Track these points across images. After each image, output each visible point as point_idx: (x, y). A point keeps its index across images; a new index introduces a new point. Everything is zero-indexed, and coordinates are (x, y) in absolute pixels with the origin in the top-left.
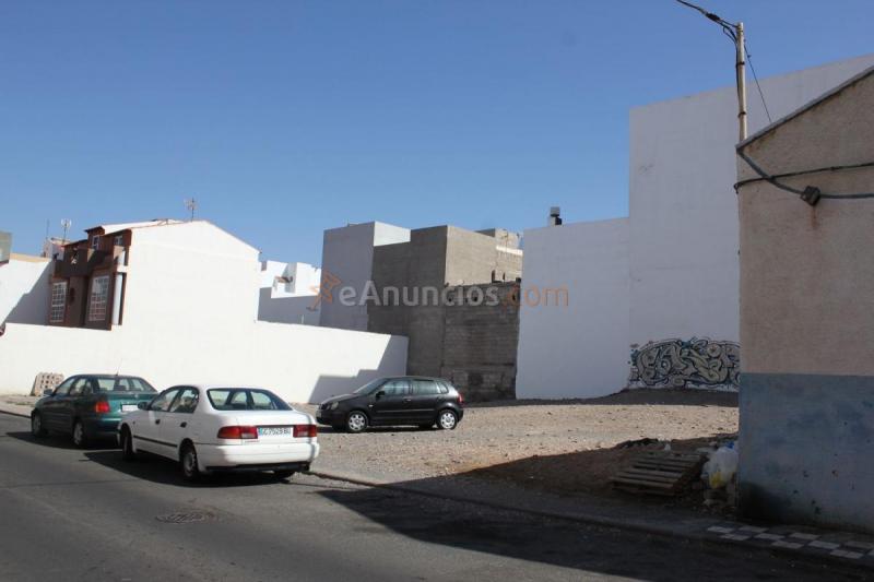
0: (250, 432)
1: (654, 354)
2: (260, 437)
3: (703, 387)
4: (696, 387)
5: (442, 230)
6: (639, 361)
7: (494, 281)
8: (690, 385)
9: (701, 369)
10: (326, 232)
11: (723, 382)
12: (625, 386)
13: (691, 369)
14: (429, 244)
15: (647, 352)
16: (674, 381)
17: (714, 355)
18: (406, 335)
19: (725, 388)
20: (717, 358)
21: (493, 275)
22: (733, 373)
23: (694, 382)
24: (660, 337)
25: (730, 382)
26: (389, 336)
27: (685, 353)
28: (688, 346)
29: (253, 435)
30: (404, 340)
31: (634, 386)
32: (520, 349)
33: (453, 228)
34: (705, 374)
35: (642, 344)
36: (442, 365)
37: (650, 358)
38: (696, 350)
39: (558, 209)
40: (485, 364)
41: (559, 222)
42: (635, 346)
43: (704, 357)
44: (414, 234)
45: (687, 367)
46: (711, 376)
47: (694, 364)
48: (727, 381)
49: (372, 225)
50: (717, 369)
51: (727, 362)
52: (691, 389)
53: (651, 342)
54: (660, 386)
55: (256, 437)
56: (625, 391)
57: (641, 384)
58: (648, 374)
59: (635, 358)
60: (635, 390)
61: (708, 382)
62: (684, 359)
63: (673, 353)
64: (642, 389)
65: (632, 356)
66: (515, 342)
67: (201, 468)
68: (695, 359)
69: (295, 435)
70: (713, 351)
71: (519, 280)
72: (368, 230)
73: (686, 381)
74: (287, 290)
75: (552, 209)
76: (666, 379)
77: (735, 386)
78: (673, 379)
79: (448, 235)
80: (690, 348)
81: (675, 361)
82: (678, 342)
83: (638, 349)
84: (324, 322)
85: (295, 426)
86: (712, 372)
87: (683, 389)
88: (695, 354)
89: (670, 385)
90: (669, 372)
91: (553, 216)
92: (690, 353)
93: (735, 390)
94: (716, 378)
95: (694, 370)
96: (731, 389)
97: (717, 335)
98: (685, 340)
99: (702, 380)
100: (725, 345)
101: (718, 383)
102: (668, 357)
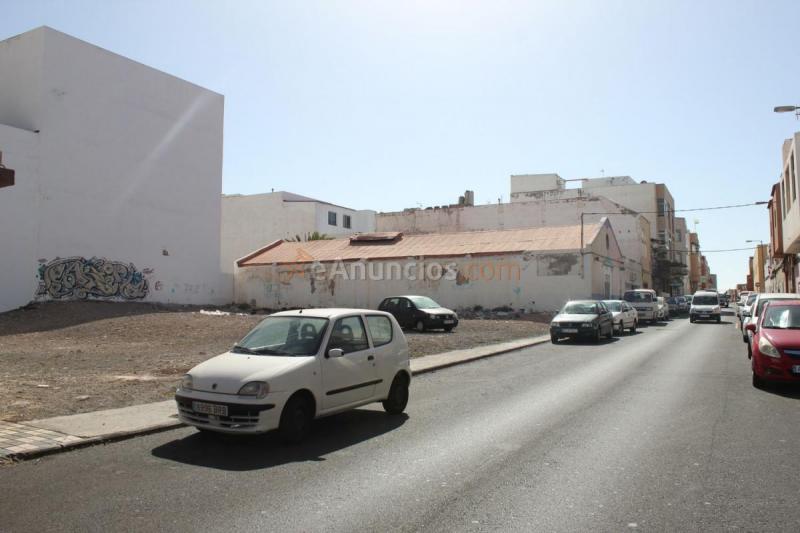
1: (61, 269)
3: (100, 298)
4: (95, 298)
6: (46, 273)
8: (91, 297)
9: (99, 284)
11: (115, 294)
12: (33, 300)
13: (92, 284)
15: (54, 267)
16: (78, 294)
17: (108, 273)
19: (116, 299)
20: (111, 275)
22: (121, 287)
23: (93, 294)
24: (67, 254)
25: (119, 294)
27: (87, 271)
31: (42, 299)
34: (102, 287)
35: (50, 259)
37: (57, 273)
38: (96, 268)
42: (44, 260)
43: (101, 274)
45: (88, 282)
46: (107, 289)
47: (94, 279)
48: (117, 294)
50: (110, 283)
51: (118, 279)
52: (92, 301)
53: (58, 258)
54: (65, 298)
57: (48, 297)
58: (55, 287)
59: (43, 273)
60: (42, 302)
61: (104, 295)
62: (87, 275)
63: (78, 269)
64: (49, 301)
65: (40, 270)
68: (95, 276)
70: (108, 268)
73: (87, 293)
76: (71, 292)
77: (123, 297)
78: (77, 292)
80: (91, 265)
81: (79, 276)
82: (82, 260)
83: (46, 264)
86: (107, 286)
87: (85, 300)
88: (95, 271)
89: (74, 298)
90: (74, 286)
92: (91, 270)
93: (123, 301)
94: (110, 291)
95: (94, 285)
96: (120, 299)
97: (111, 257)
98: (88, 258)
99: (100, 293)
100: (116, 265)
101: (112, 295)
102: (73, 272)
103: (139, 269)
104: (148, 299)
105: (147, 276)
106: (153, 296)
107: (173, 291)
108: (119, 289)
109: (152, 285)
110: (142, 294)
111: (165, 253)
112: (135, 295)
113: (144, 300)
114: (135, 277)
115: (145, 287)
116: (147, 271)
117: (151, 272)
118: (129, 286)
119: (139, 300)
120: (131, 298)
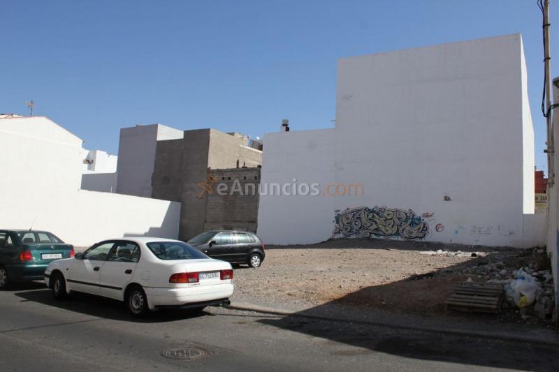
0: (193, 277)
1: (350, 216)
2: (200, 281)
3: (382, 237)
4: (377, 237)
5: (207, 132)
6: (340, 219)
7: (238, 167)
8: (373, 236)
9: (381, 226)
10: (122, 130)
11: (395, 234)
12: (331, 237)
13: (374, 226)
14: (197, 140)
15: (345, 215)
16: (363, 234)
17: (389, 218)
18: (179, 201)
19: (395, 238)
20: (391, 219)
21: (238, 162)
22: (401, 229)
23: (375, 234)
24: (354, 205)
25: (399, 234)
26: (170, 202)
27: (370, 216)
28: (373, 211)
29: (196, 280)
30: (178, 205)
31: (337, 236)
32: (260, 211)
33: (214, 130)
34: (383, 230)
35: (342, 210)
36: (205, 222)
37: (348, 219)
38: (378, 214)
39: (287, 121)
40: (235, 221)
41: (288, 129)
42: (338, 211)
43: (383, 219)
44: (186, 133)
45: (372, 224)
46: (387, 231)
47: (376, 223)
48: (397, 234)
49: (156, 126)
50: (390, 226)
51: (397, 222)
52: (374, 239)
53: (348, 209)
54: (353, 237)
55: (198, 281)
56: (330, 240)
57: (341, 236)
58: (346, 229)
59: (338, 219)
60: (337, 239)
61: (384, 235)
62: (370, 220)
63: (363, 216)
64: (341, 239)
65: (336, 217)
66: (257, 208)
67: (151, 306)
68: (377, 220)
69: (222, 278)
70: (388, 215)
71: (260, 167)
72: (154, 129)
73: (370, 233)
74: (89, 169)
75: (283, 121)
76: (357, 232)
77: (402, 237)
78: (362, 232)
79: (211, 135)
80: (373, 213)
81: (364, 220)
82: (366, 209)
83: (340, 213)
84: (120, 190)
85: (221, 271)
86: (388, 229)
87: (369, 238)
88: (377, 217)
89: (360, 236)
90: (360, 228)
91: (284, 125)
92: (373, 216)
93: (402, 240)
94: (390, 232)
95: (376, 227)
96: (399, 239)
97: (391, 205)
98: (371, 208)
99: (381, 233)
100: (396, 211)
101: (391, 235)
102: (359, 218)
103: (418, 214)
104: (428, 239)
105: (426, 220)
106: (432, 236)
107: (457, 232)
108: (398, 230)
109: (432, 227)
110: (421, 235)
111: (447, 199)
112: (413, 235)
113: (423, 240)
114: (413, 220)
115: (425, 229)
116: (427, 215)
117: (430, 216)
118: (408, 228)
119: (418, 240)
120: (410, 238)
